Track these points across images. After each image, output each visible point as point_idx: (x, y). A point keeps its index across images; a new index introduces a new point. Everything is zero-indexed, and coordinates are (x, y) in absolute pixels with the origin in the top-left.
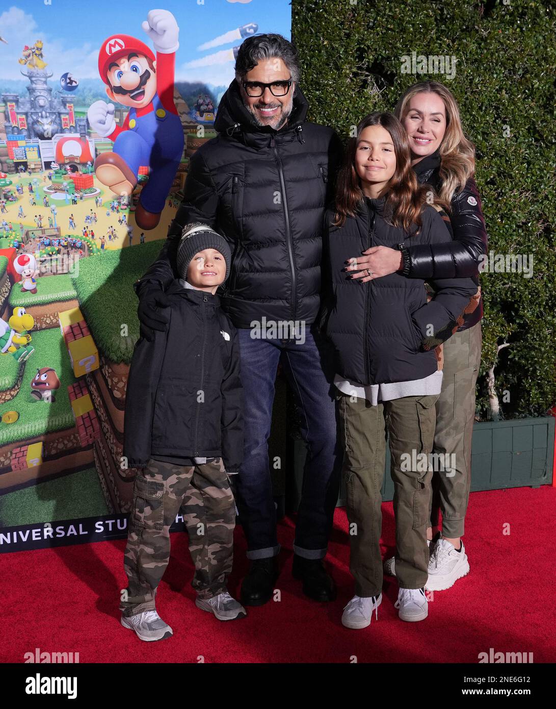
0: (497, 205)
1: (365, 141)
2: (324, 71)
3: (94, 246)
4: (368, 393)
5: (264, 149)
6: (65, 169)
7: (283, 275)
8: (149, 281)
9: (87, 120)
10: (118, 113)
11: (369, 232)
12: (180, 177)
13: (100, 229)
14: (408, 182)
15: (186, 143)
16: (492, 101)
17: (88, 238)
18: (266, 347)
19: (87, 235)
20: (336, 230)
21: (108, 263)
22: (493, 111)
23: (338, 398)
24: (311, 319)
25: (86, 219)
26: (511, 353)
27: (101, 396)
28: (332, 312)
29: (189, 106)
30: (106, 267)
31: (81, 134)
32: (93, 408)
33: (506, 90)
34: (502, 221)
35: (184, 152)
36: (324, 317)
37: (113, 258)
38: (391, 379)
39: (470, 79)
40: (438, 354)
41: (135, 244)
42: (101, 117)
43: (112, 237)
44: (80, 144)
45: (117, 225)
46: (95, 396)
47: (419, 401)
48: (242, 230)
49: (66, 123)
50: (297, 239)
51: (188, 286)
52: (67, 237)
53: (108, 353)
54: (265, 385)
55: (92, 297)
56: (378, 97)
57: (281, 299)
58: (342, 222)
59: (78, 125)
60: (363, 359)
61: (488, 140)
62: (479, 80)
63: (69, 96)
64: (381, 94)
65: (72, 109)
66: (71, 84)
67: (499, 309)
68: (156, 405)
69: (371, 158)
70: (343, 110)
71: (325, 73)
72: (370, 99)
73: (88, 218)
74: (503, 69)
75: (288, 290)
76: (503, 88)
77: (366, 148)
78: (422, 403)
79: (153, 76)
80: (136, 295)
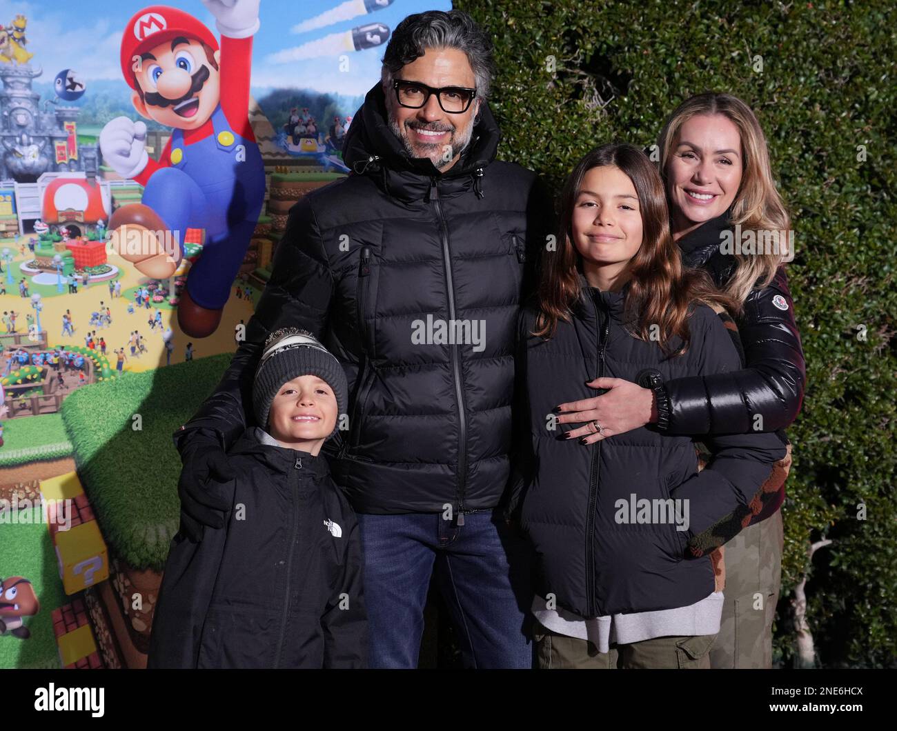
0: (808, 299)
1: (589, 193)
2: (507, 70)
3: (105, 365)
4: (593, 630)
5: (417, 203)
6: (59, 233)
7: (445, 421)
8: (200, 432)
9: (99, 149)
10: (152, 138)
11: (599, 348)
12: (257, 248)
13: (116, 337)
14: (666, 263)
15: (269, 189)
16: (798, 123)
17: (94, 351)
18: (411, 548)
19: (93, 347)
20: (541, 343)
21: (128, 395)
22: (800, 139)
23: (538, 638)
24: (491, 499)
25: (93, 319)
26: (833, 558)
27: (110, 627)
28: (532, 485)
29: (275, 126)
30: (124, 401)
31: (87, 172)
32: (94, 649)
33: (821, 104)
34: (816, 326)
35: (264, 205)
36: (516, 494)
37: (138, 387)
38: (633, 606)
39: (759, 85)
40: (716, 563)
41: (176, 362)
42: (123, 145)
43: (137, 350)
44: (85, 189)
45: (145, 330)
46: (100, 628)
47: (682, 646)
48: (373, 340)
49: (62, 154)
50: (470, 359)
51: (269, 440)
52: (59, 349)
53: (126, 551)
54: (407, 615)
55: (100, 455)
56: (601, 114)
57: (438, 463)
58: (550, 330)
59: (82, 158)
60: (583, 570)
61: (790, 188)
62: (774, 87)
63: (68, 108)
64: (607, 108)
65: (74, 130)
66: (73, 89)
67: (813, 479)
68: (203, 649)
69: (598, 222)
70: (541, 136)
71: (509, 72)
72: (586, 116)
73: (95, 317)
74: (815, 68)
75: (451, 448)
76: (815, 101)
77: (591, 205)
78: (688, 650)
79: (214, 75)
80: (177, 451)
